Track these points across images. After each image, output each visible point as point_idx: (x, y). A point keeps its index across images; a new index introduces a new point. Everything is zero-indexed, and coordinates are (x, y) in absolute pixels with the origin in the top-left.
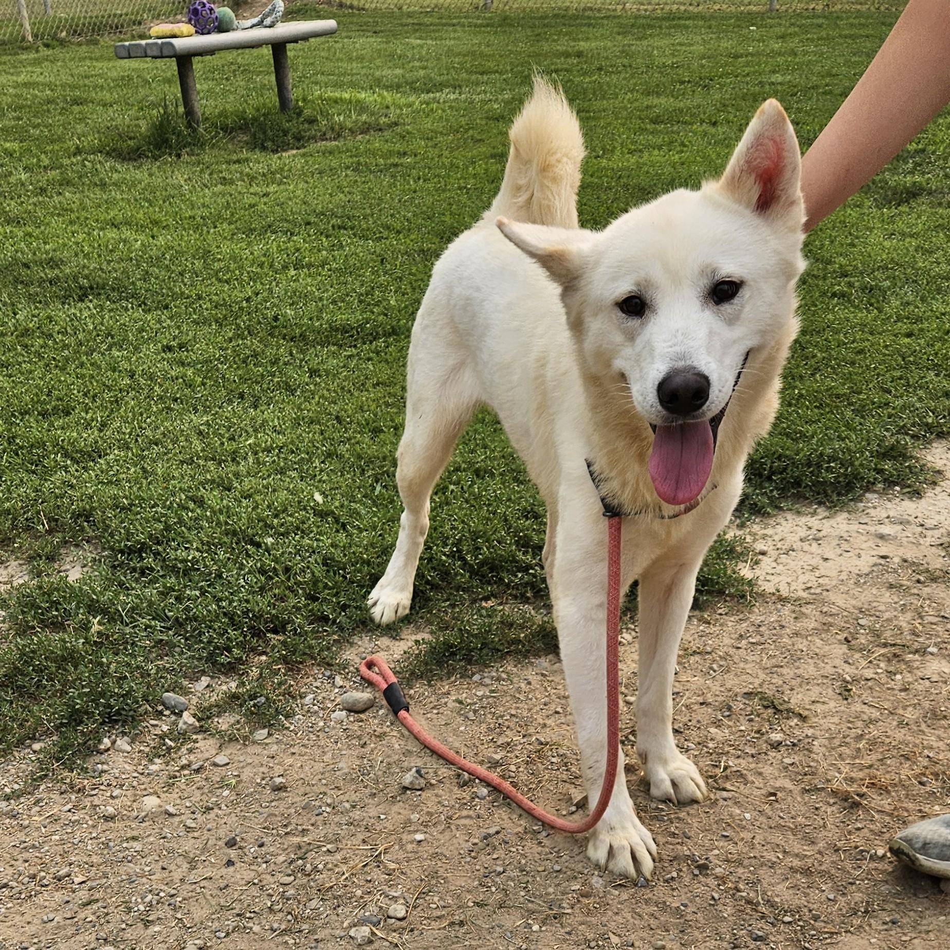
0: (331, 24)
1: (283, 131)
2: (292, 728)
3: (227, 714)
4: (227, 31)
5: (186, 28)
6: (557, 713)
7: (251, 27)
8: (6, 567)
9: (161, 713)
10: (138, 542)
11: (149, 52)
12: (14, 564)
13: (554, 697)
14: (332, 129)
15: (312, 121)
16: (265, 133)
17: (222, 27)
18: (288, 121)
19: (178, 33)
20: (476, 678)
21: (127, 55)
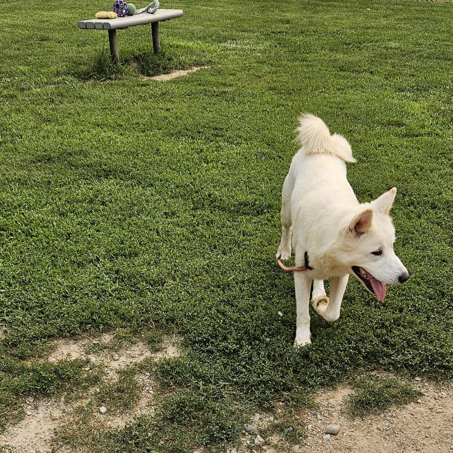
0: (180, 12)
1: (157, 64)
2: (309, 444)
3: (274, 435)
4: (132, 15)
5: (113, 14)
6: (426, 437)
7: (142, 13)
8: (138, 346)
9: (244, 434)
10: (205, 338)
11: (97, 27)
12: (141, 344)
13: (422, 428)
14: (180, 64)
15: (170, 59)
16: (148, 66)
17: (130, 14)
18: (159, 60)
19: (110, 17)
20: (382, 415)
21: (85, 28)
